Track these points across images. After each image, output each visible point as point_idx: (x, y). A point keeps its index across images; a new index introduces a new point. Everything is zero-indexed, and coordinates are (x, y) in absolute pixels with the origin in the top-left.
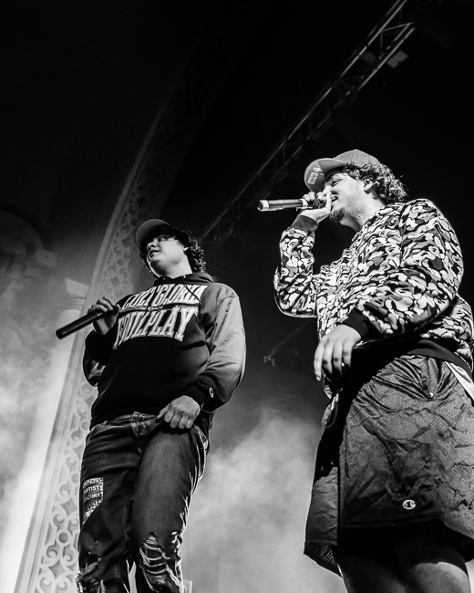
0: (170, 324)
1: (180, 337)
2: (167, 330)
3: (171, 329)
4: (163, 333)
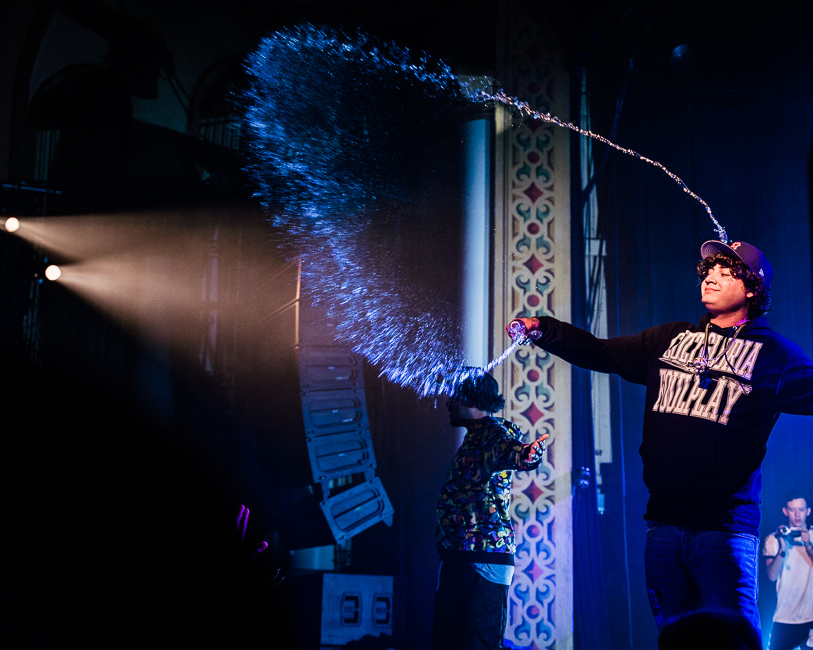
0: (714, 403)
1: (724, 420)
2: (711, 410)
3: (715, 411)
4: (705, 415)
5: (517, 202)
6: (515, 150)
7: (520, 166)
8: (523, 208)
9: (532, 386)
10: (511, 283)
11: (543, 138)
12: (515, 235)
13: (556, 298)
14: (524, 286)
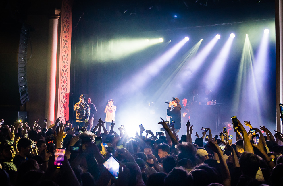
5: (64, 38)
6: (64, 27)
7: (64, 31)
8: (65, 40)
9: (64, 76)
10: (62, 55)
11: (68, 26)
12: (63, 45)
13: (69, 59)
14: (64, 56)
